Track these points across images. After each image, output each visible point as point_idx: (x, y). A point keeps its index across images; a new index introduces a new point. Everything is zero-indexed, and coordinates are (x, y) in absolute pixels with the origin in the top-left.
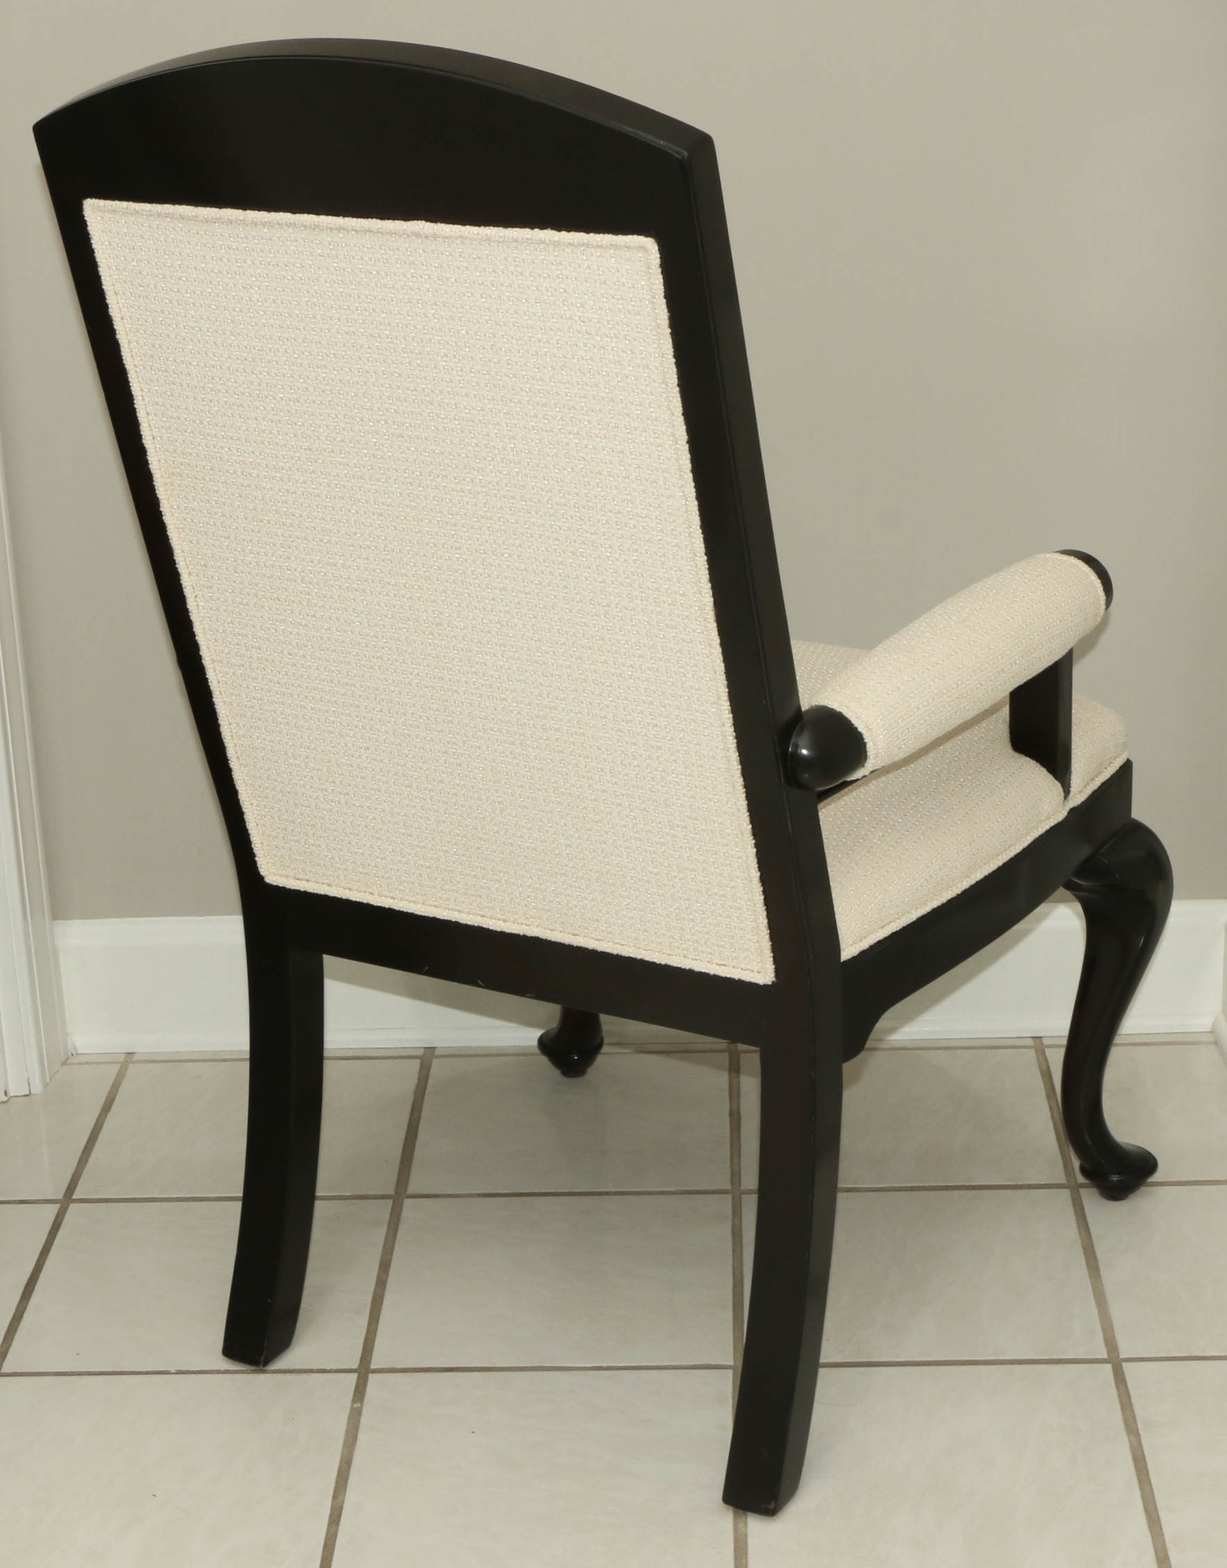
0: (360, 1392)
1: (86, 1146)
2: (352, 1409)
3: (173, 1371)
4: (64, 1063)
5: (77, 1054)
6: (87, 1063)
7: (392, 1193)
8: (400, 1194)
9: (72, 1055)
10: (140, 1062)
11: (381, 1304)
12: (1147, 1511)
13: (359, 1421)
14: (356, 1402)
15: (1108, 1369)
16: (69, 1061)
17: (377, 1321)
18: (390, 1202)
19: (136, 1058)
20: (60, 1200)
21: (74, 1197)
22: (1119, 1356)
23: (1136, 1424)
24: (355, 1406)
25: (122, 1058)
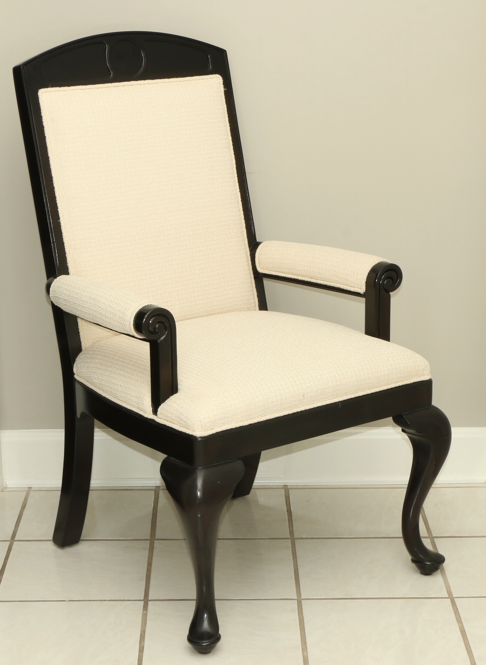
0: (145, 607)
1: (17, 521)
2: (143, 614)
3: (67, 600)
4: (2, 491)
5: (7, 488)
6: (12, 491)
7: (149, 538)
8: (153, 538)
9: (5, 488)
10: (35, 491)
11: (150, 578)
12: (466, 648)
13: (147, 617)
14: (144, 611)
15: (449, 600)
16: (4, 490)
17: (149, 583)
18: (149, 542)
19: (32, 489)
20: (9, 540)
21: (15, 539)
22: (453, 596)
23: (461, 619)
24: (144, 612)
25: (27, 489)
